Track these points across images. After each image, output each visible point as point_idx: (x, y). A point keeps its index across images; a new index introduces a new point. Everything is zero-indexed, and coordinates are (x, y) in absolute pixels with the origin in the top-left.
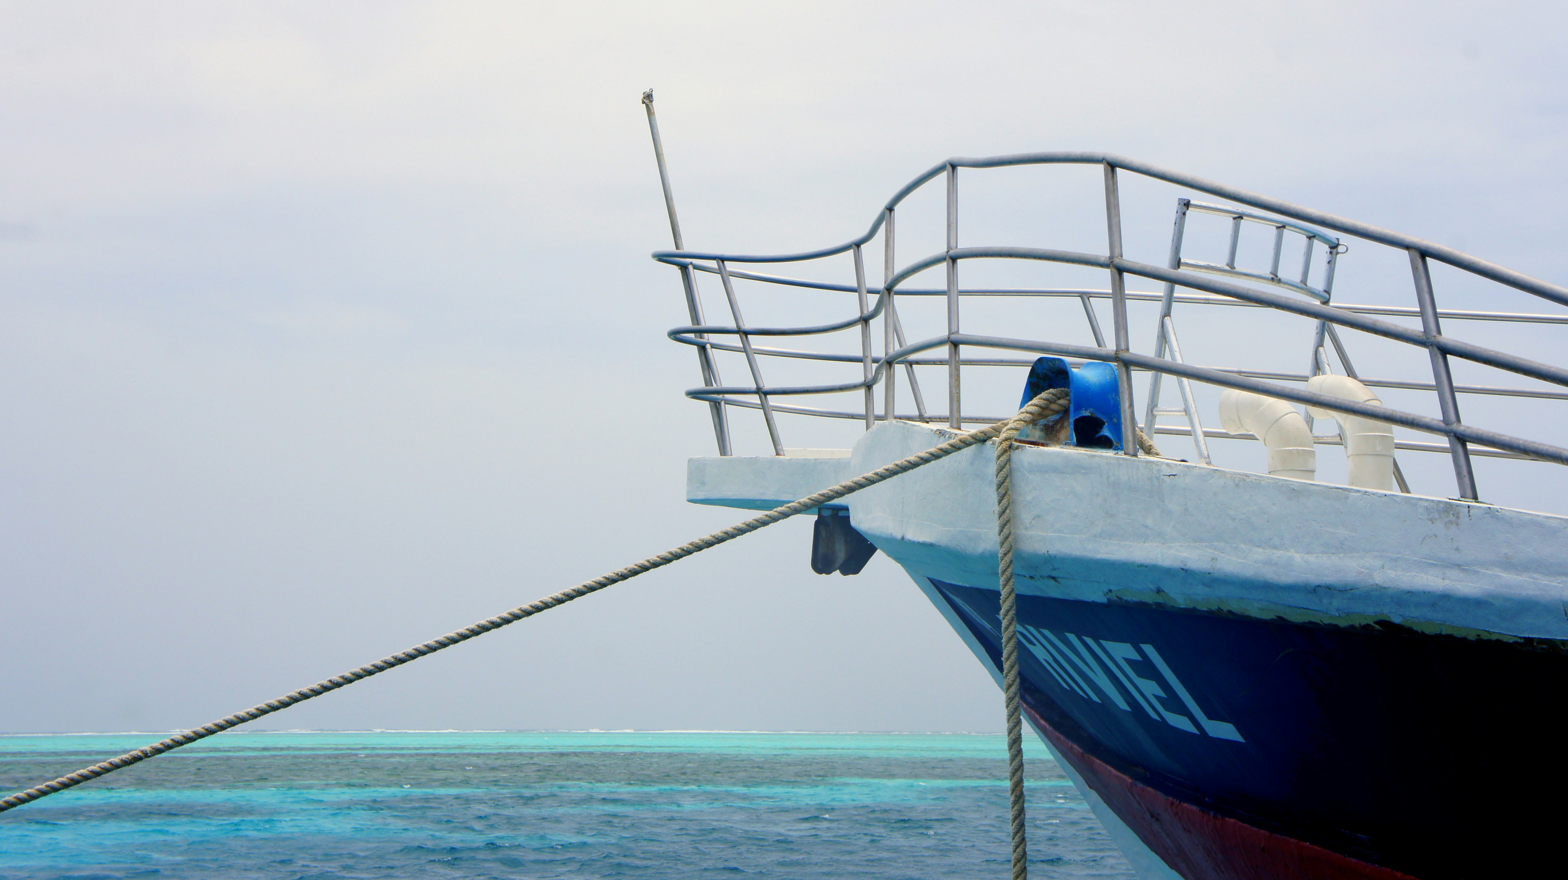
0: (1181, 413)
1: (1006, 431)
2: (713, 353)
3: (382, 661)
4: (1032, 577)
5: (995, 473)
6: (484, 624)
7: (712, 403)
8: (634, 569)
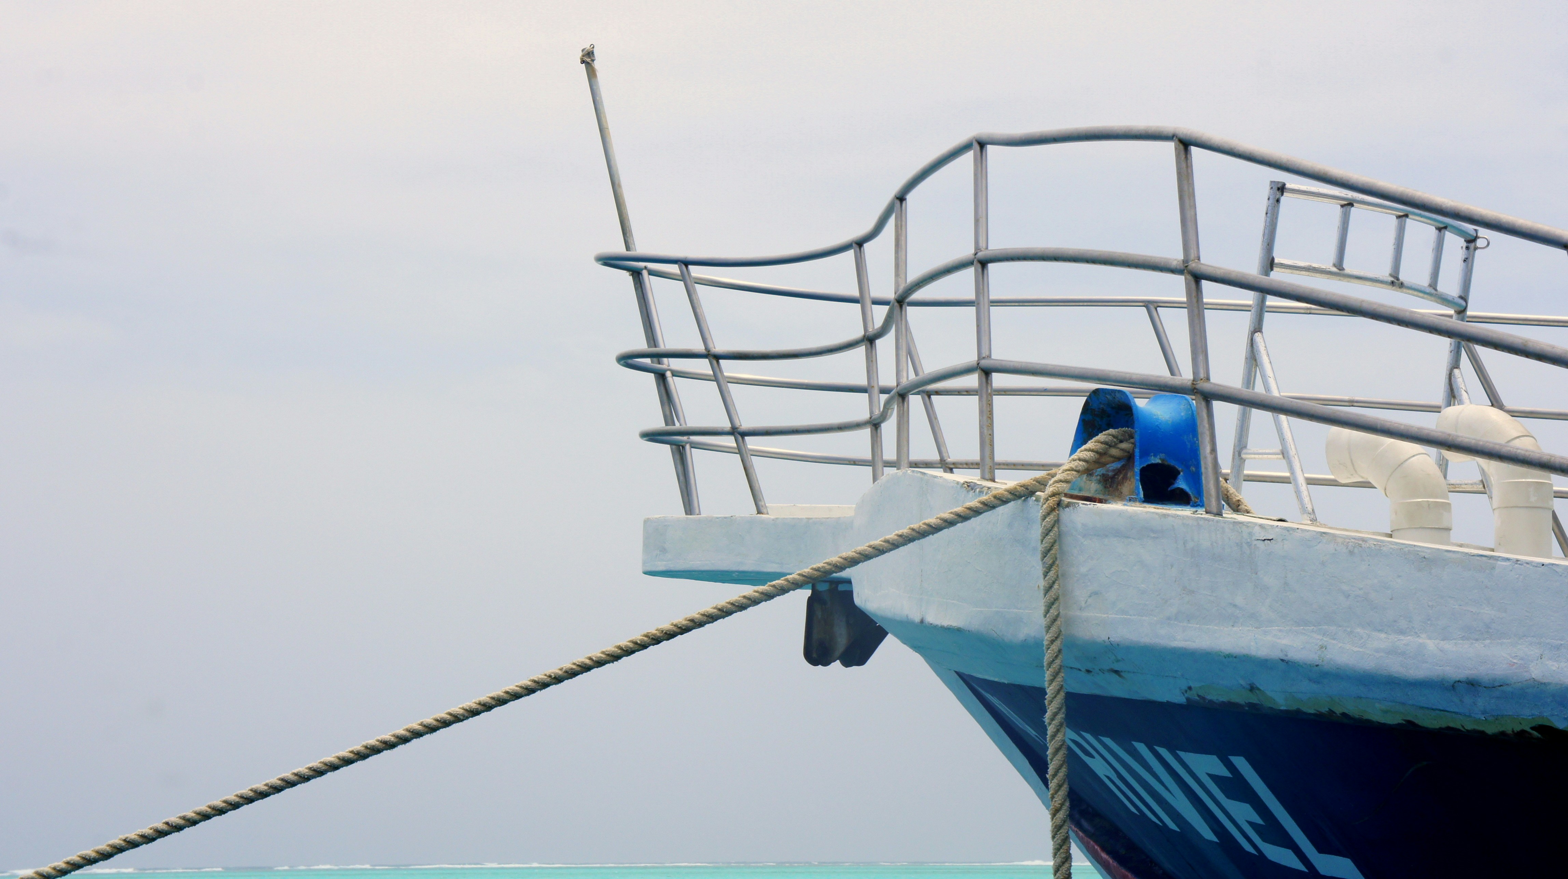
0: (1277, 456)
1: (1053, 484)
2: (675, 383)
3: (237, 796)
4: (1088, 671)
5: (1040, 538)
6: (374, 744)
7: (674, 447)
8: (572, 669)
